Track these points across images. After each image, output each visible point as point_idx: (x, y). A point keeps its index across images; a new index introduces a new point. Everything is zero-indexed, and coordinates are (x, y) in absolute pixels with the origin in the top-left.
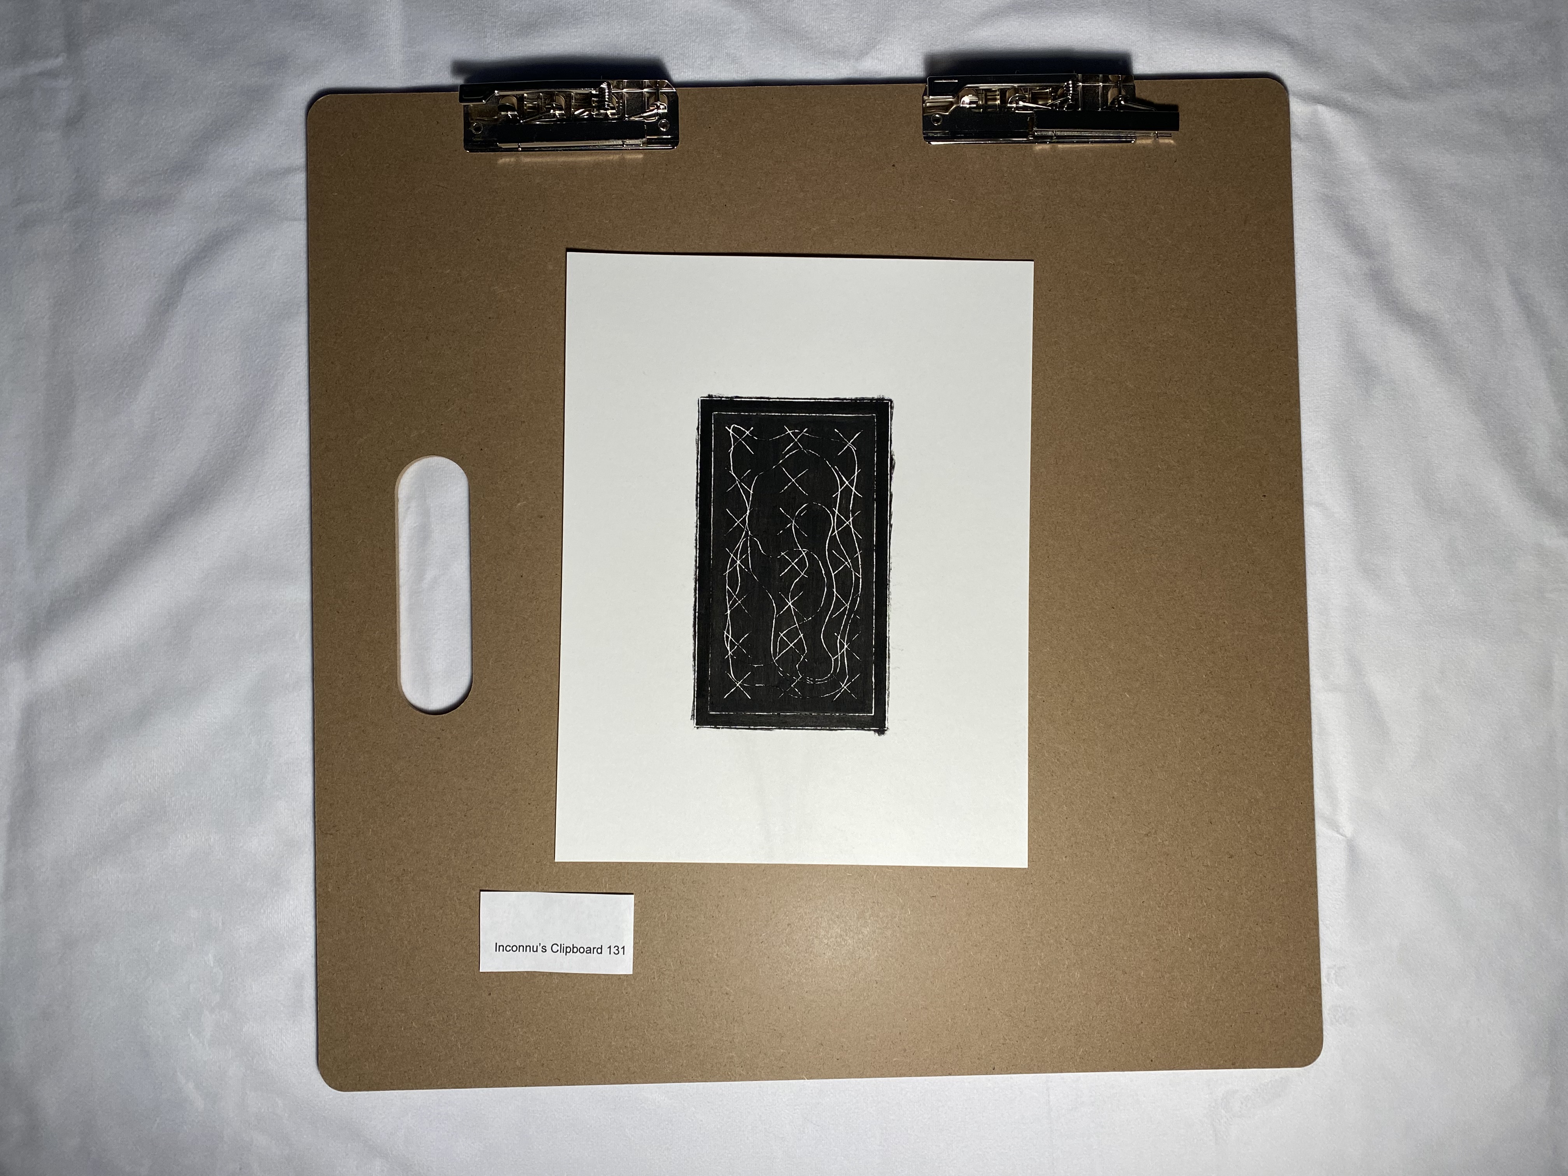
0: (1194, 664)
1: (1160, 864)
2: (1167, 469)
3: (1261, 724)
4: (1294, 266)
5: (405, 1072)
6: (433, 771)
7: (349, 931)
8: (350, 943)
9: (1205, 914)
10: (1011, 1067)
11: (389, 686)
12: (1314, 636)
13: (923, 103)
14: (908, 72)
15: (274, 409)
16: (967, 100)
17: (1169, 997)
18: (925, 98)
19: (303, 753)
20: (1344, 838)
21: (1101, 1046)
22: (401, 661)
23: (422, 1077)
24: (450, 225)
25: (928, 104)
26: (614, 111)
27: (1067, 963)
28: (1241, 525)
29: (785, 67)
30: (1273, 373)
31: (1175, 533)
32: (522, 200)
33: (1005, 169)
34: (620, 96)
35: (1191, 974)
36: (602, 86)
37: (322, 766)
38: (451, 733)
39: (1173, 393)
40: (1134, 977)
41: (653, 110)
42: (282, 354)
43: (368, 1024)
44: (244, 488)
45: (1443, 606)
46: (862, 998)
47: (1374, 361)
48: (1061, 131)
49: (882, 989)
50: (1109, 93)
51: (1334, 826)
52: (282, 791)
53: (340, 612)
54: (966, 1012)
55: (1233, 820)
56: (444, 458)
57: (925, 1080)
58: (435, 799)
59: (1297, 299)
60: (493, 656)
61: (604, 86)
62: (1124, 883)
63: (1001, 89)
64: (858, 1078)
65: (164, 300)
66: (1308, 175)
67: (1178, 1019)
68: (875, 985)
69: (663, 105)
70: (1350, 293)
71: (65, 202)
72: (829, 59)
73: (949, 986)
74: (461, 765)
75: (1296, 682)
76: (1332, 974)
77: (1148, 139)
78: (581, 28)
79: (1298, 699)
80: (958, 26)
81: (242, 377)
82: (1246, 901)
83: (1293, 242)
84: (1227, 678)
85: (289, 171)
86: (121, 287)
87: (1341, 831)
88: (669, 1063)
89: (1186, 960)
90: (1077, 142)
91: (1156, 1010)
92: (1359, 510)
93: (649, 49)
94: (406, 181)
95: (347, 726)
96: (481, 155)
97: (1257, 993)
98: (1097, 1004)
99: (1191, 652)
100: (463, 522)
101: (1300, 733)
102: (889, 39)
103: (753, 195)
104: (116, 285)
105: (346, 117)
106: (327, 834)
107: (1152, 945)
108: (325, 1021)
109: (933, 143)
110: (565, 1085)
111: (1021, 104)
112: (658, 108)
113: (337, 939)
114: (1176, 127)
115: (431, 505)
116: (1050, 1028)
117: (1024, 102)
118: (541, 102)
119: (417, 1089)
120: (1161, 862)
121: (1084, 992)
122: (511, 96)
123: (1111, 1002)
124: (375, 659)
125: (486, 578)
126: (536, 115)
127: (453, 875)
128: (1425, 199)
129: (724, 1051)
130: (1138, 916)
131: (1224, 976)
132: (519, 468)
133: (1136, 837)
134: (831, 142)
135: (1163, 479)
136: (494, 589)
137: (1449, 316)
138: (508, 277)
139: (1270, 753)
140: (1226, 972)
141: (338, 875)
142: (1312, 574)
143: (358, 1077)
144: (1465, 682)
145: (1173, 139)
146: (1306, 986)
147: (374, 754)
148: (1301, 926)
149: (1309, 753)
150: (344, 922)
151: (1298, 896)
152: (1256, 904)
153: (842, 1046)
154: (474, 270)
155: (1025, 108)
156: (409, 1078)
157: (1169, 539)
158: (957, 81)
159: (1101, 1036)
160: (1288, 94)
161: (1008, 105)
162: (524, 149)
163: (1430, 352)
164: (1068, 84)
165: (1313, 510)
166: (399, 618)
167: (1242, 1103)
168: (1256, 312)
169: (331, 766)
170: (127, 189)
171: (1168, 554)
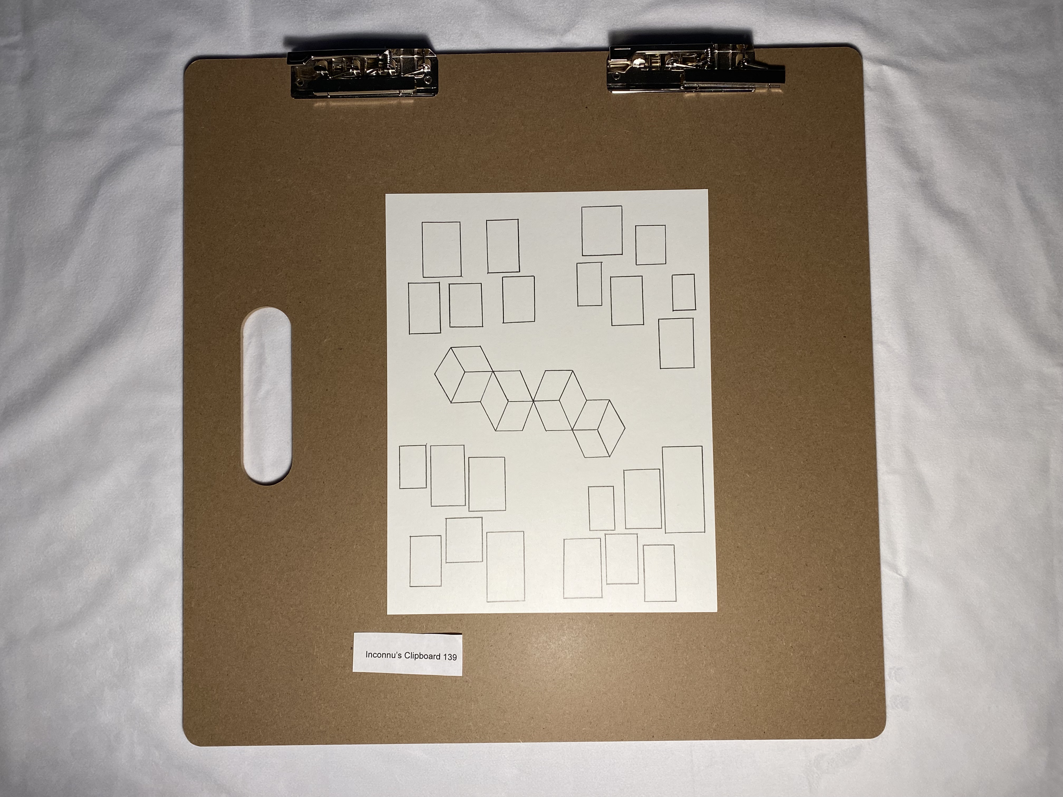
0: (795, 454)
1: (770, 594)
2: (776, 318)
3: (842, 496)
4: (865, 177)
5: (243, 733)
6: (264, 525)
7: (206, 635)
8: (206, 643)
9: (802, 630)
10: (665, 736)
11: (235, 465)
12: (880, 435)
13: (607, 66)
14: (597, 43)
15: (159, 274)
16: (638, 62)
17: (777, 688)
18: (609, 61)
19: (176, 511)
20: (901, 577)
21: (728, 722)
22: (244, 448)
23: (254, 737)
24: (281, 148)
25: (611, 66)
26: (394, 70)
27: (705, 663)
28: (828, 357)
29: (512, 40)
30: (851, 251)
31: (781, 362)
32: (330, 131)
33: (664, 110)
34: (398, 61)
35: (792, 672)
36: (385, 53)
37: (189, 520)
38: (277, 498)
39: (781, 265)
40: (752, 673)
41: (420, 69)
42: (165, 236)
43: (218, 700)
44: (138, 328)
45: (972, 414)
46: (561, 685)
47: (923, 243)
48: (703, 84)
49: (575, 680)
50: (737, 57)
51: (894, 568)
52: (161, 537)
53: (202, 413)
54: (634, 696)
55: (822, 563)
56: (275, 309)
57: (605, 744)
58: (266, 544)
59: (868, 200)
60: (307, 445)
61: (387, 52)
62: (745, 607)
63: (661, 54)
64: (558, 742)
65: (86, 200)
66: (876, 114)
67: (783, 704)
68: (570, 677)
69: (427, 66)
70: (905, 195)
71: (20, 134)
72: (543, 35)
73: (622, 678)
74: (284, 520)
75: (867, 467)
76: (893, 673)
77: (763, 89)
78: (372, 14)
79: (868, 479)
80: (632, 12)
81: (138, 252)
82: (832, 621)
83: (865, 160)
84: (819, 464)
85: (171, 112)
86: (57, 191)
87: (899, 573)
88: (426, 729)
89: (789, 662)
90: (714, 91)
91: (767, 697)
92: (913, 348)
93: (419, 28)
94: (251, 119)
95: (206, 492)
96: (303, 101)
97: (839, 685)
98: (726, 692)
99: (793, 445)
100: (288, 352)
101: (870, 502)
102: (584, 21)
103: (489, 128)
104: (53, 189)
105: (211, 75)
106: (191, 567)
107: (765, 651)
108: (188, 697)
109: (614, 92)
110: (354, 744)
111: (675, 65)
112: (424, 68)
113: (197, 640)
114: (783, 81)
115: (266, 341)
116: (692, 708)
117: (677, 63)
118: (344, 65)
119: (251, 745)
120: (771, 592)
121: (717, 684)
122: (323, 60)
123: (736, 691)
124: (225, 446)
125: (302, 391)
126: (340, 73)
127: (278, 597)
128: (958, 131)
129: (464, 722)
130: (754, 631)
131: (816, 673)
132: (326, 315)
133: (754, 574)
134: (543, 91)
135: (773, 325)
136: (308, 398)
137: (975, 212)
138: (320, 184)
139: (849, 516)
140: (817, 670)
141: (198, 595)
142: (878, 391)
143: (210, 736)
144: (987, 468)
145: (781, 89)
146: (874, 681)
147: (224, 512)
148: (870, 639)
149: (876, 517)
150: (202, 628)
151: (868, 618)
152: (839, 623)
153: (547, 719)
154: (297, 179)
155: (678, 68)
156: (246, 738)
157: (777, 367)
158: (630, 49)
159: (729, 715)
160: (862, 58)
161: (666, 66)
162: (332, 97)
163: (962, 237)
164: (708, 51)
165: (879, 347)
166: (243, 418)
167: (829, 764)
168: (839, 209)
169: (194, 520)
170: (62, 124)
171: (777, 377)
